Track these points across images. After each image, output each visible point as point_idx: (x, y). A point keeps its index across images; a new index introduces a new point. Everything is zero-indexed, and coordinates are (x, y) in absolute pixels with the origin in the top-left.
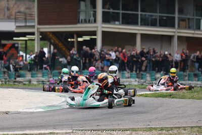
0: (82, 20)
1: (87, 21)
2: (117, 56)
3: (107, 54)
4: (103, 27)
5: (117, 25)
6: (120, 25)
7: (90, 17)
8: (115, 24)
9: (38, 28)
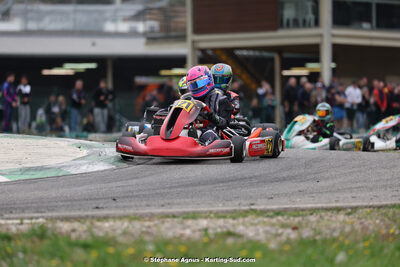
0: (288, 21)
1: (301, 22)
2: (364, 97)
3: (339, 93)
4: (334, 36)
5: (366, 30)
6: (372, 29)
7: (307, 13)
8: (361, 28)
9: (193, 42)
